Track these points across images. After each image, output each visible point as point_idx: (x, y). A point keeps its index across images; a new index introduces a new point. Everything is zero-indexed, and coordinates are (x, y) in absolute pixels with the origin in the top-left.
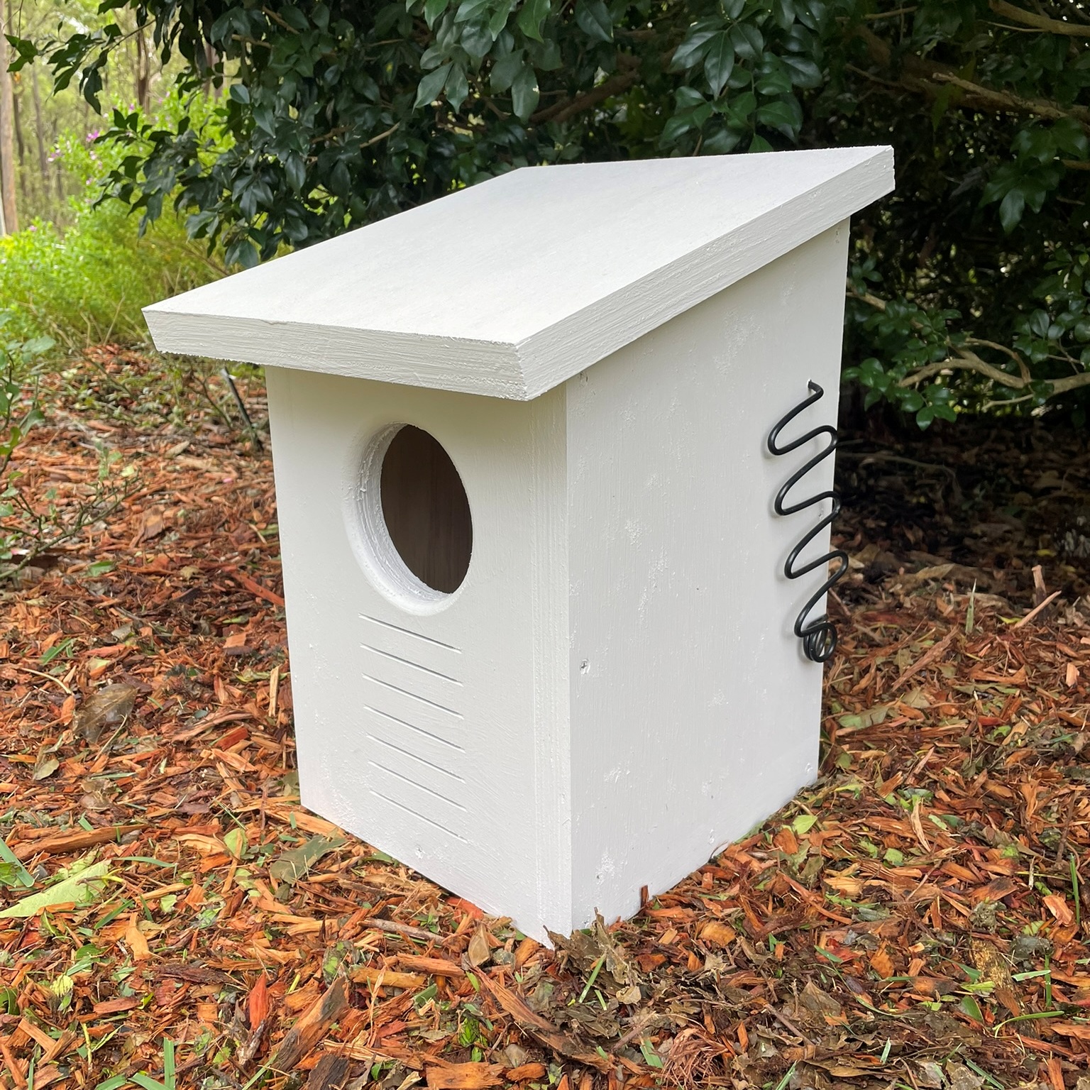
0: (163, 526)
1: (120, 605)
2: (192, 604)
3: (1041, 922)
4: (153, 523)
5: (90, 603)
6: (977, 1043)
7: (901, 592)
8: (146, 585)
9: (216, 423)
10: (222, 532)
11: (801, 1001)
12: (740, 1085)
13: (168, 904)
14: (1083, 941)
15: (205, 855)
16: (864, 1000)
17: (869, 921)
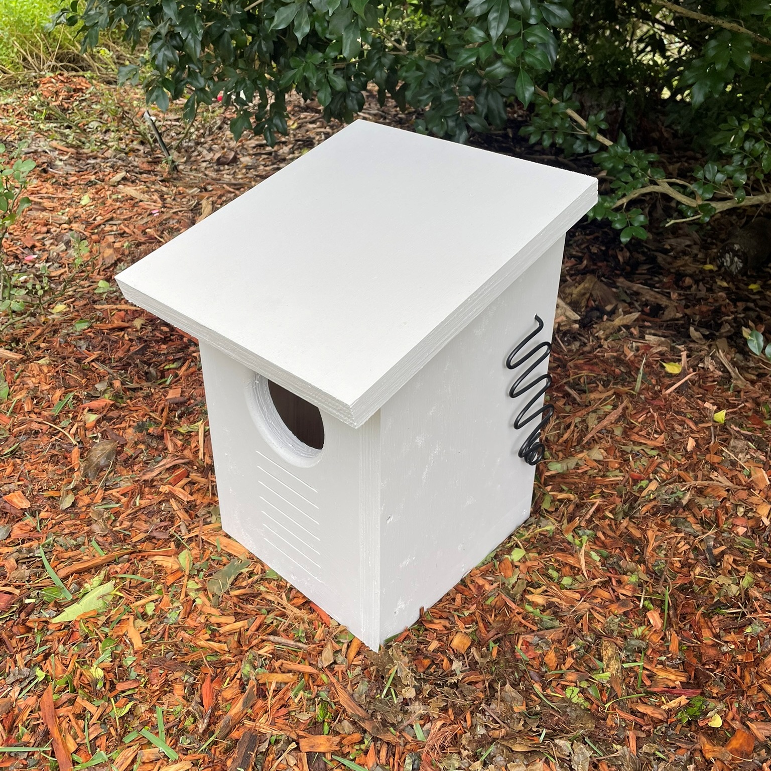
0: (115, 258)
1: (97, 359)
2: (143, 355)
3: (644, 627)
5: (79, 360)
6: (592, 727)
7: (603, 337)
8: (113, 342)
11: (501, 697)
12: (464, 753)
13: (150, 609)
14: (665, 642)
15: (169, 571)
16: (537, 688)
17: (547, 629)
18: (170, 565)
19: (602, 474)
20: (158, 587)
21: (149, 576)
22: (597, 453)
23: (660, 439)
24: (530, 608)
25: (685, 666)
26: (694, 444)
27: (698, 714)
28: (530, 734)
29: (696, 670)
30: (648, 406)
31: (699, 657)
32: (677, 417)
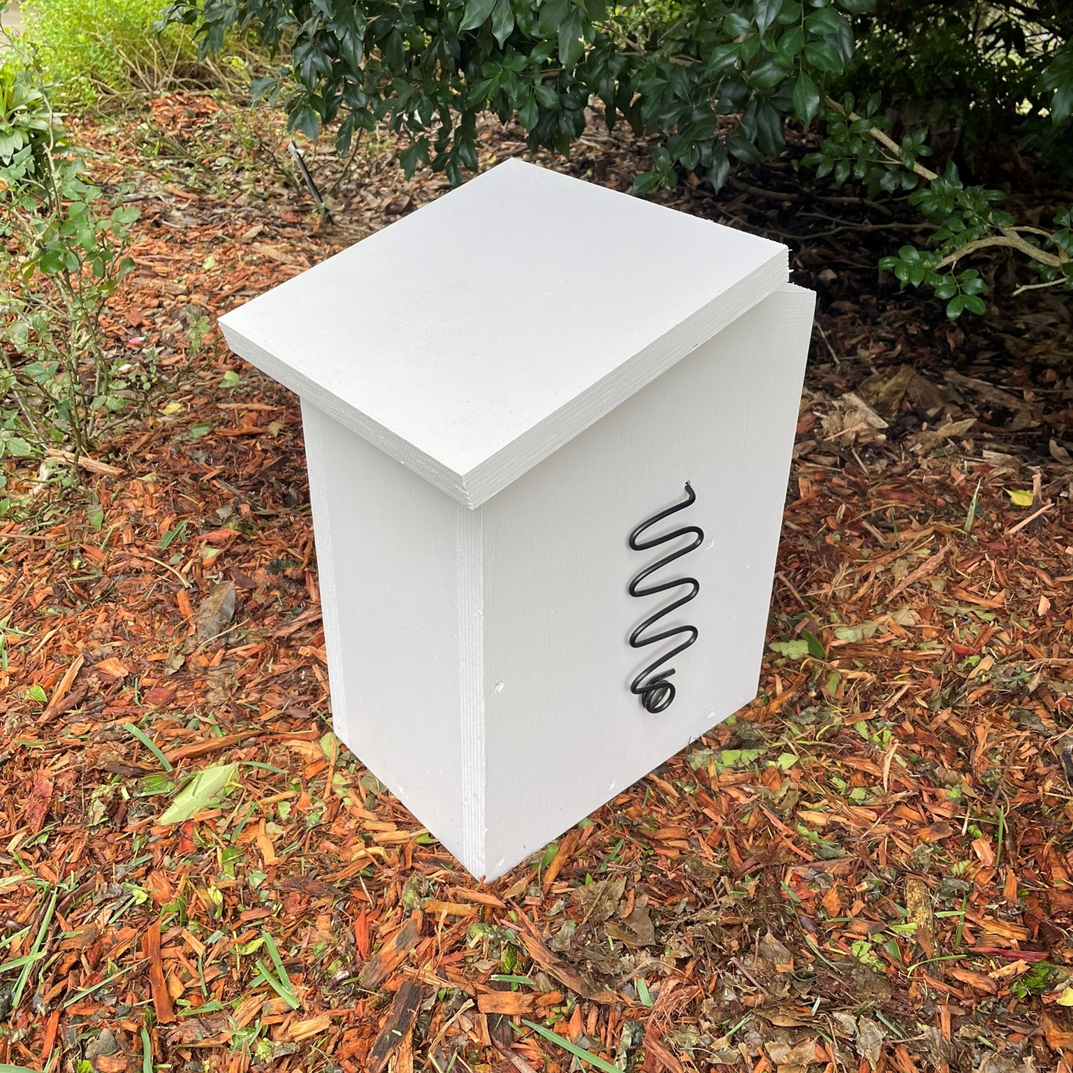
1: (220, 476)
2: (281, 471)
3: (968, 862)
5: (195, 477)
7: (921, 453)
8: (240, 453)
11: (760, 951)
12: (706, 1025)
13: (284, 811)
14: (998, 884)
15: (308, 761)
16: (811, 940)
17: (827, 859)
18: (310, 752)
19: (912, 645)
20: (294, 781)
21: (283, 765)
22: (907, 616)
23: (999, 599)
24: (803, 830)
25: (1026, 918)
26: (1049, 605)
27: (1042, 986)
28: (798, 1002)
29: (1042, 925)
30: (981, 551)
31: (1047, 906)
32: (1025, 567)
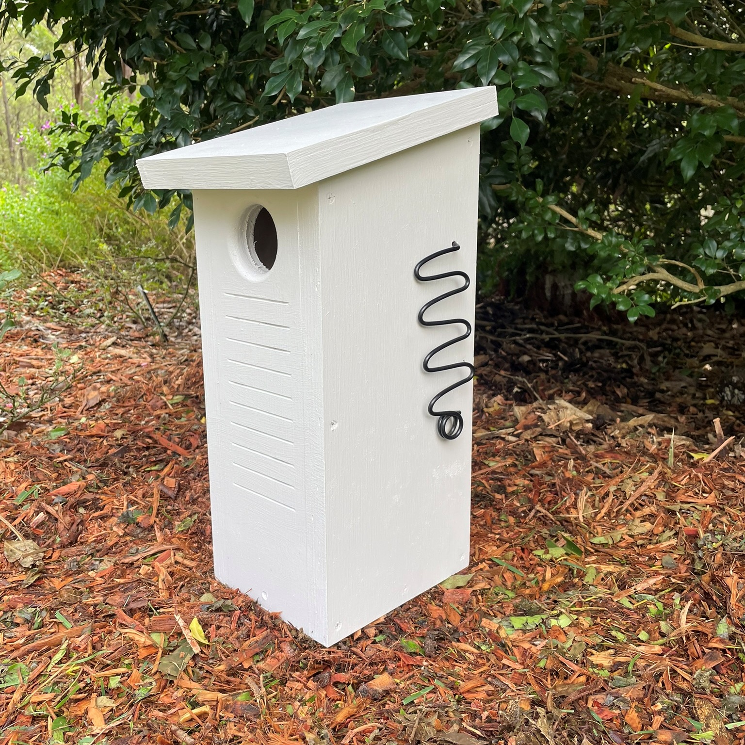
0: (100, 398)
1: (71, 460)
2: (122, 457)
4: (93, 397)
5: (50, 458)
7: (619, 436)
8: (90, 445)
9: (135, 322)
10: (142, 402)
15: (140, 646)
18: (142, 639)
20: (126, 662)
